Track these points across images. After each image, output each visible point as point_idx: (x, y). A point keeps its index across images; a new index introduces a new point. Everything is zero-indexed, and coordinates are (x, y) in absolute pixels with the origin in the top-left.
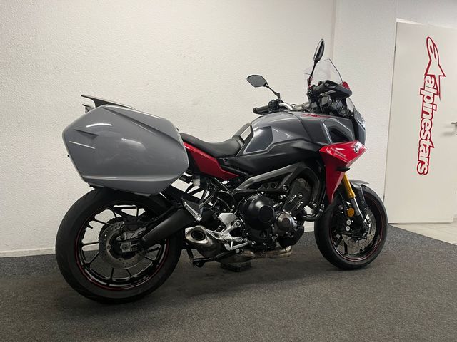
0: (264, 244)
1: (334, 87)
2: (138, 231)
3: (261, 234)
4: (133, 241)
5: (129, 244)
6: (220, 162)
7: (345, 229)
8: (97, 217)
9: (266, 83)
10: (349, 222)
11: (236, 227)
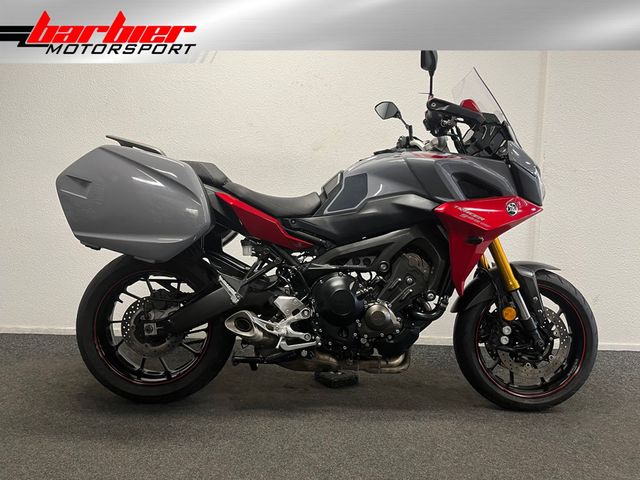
0: (345, 348)
1: (444, 109)
2: (169, 310)
3: (341, 331)
4: (159, 323)
5: (153, 325)
6: (286, 224)
7: (499, 340)
8: (129, 289)
9: (398, 112)
10: (507, 330)
11: (302, 318)
